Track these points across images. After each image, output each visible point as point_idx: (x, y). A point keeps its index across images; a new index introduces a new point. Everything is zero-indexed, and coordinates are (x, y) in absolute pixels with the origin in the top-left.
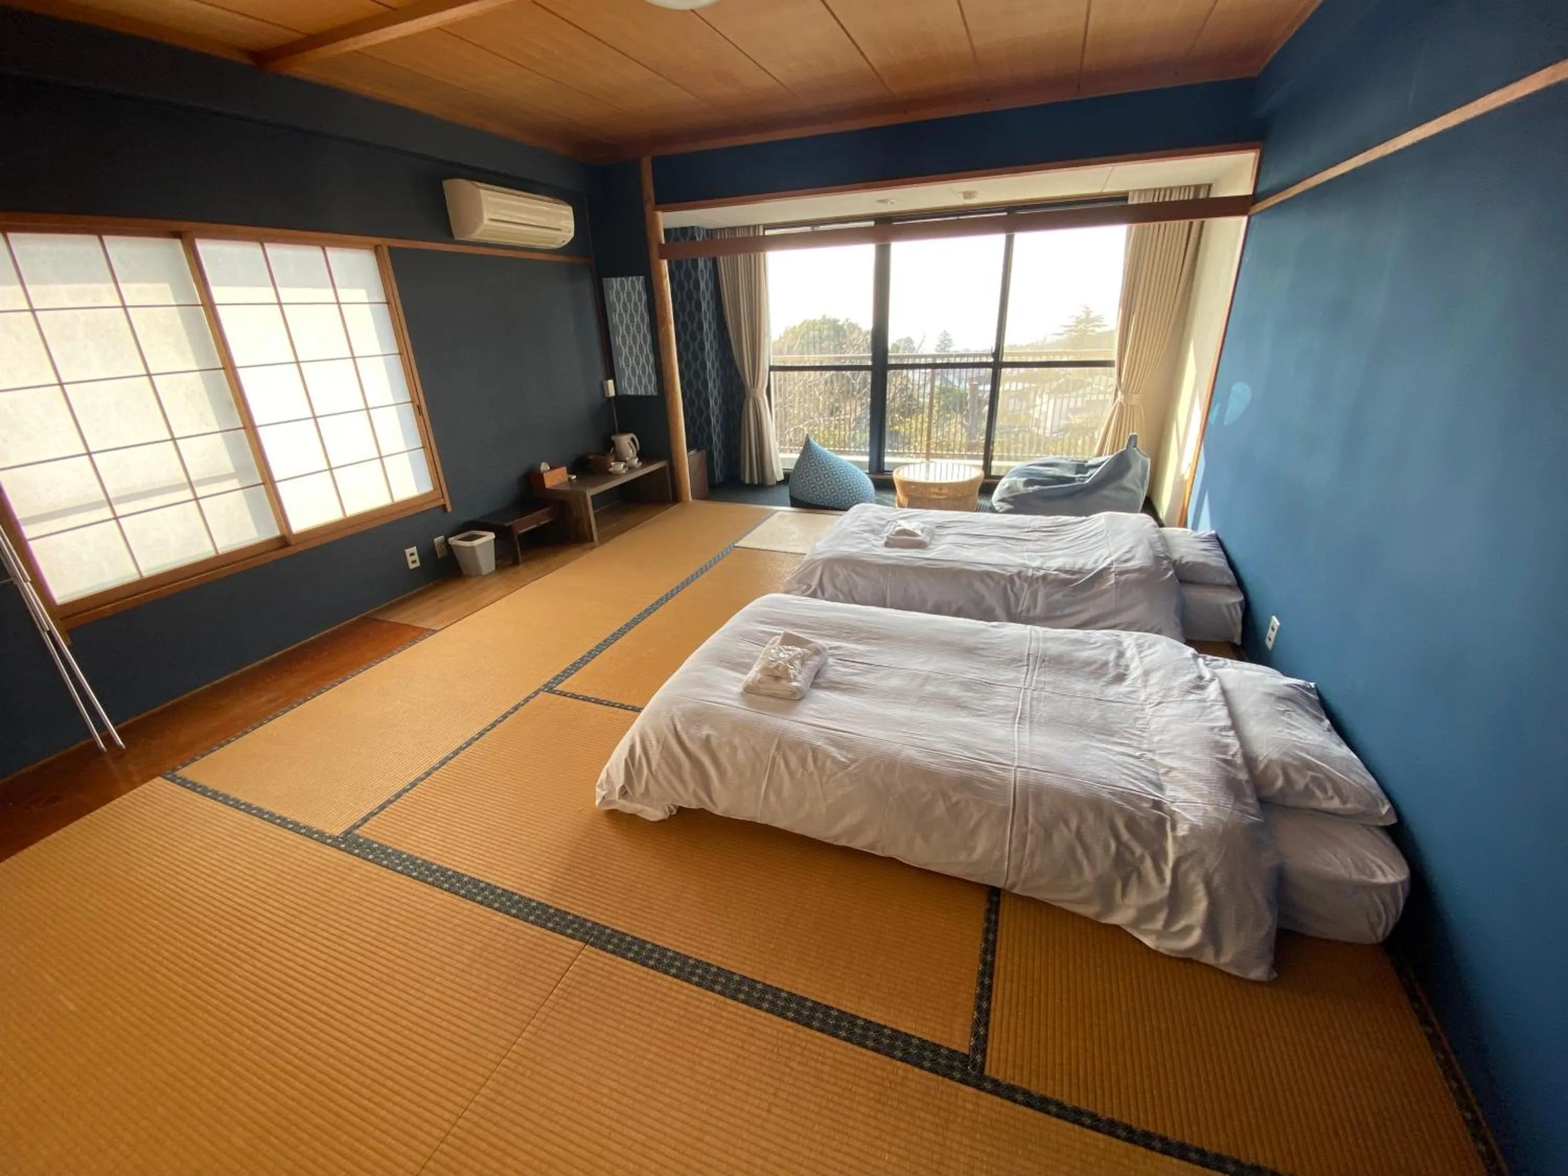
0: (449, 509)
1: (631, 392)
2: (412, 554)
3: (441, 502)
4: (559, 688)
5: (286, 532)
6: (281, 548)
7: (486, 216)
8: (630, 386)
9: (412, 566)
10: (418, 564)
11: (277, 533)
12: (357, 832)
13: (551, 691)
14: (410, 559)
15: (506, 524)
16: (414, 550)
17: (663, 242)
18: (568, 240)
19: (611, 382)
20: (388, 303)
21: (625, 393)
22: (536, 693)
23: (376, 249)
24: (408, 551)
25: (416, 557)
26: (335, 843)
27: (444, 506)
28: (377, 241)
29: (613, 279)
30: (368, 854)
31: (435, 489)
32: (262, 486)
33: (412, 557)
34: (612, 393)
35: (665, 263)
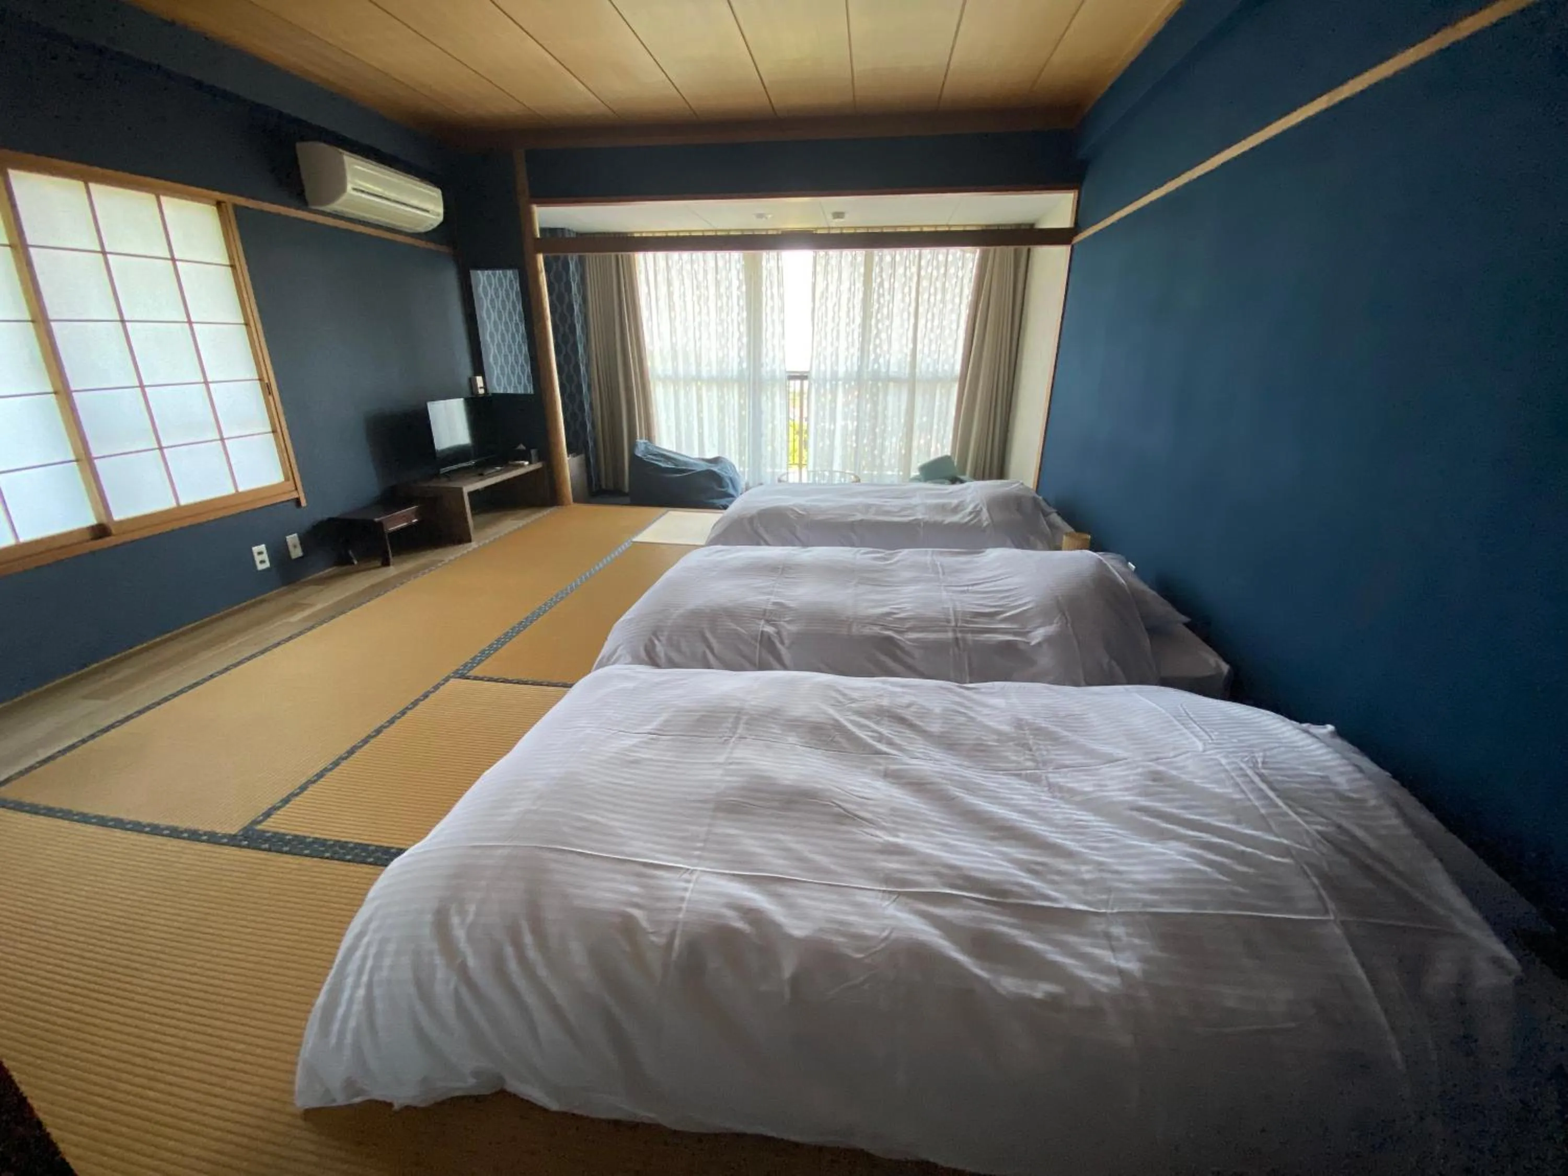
0: (304, 503)
1: (500, 390)
2: (260, 553)
3: (295, 495)
4: (471, 673)
5: (104, 520)
6: (100, 537)
7: (349, 187)
8: (499, 385)
9: (260, 567)
10: (267, 565)
11: (92, 521)
12: (259, 827)
13: (464, 677)
14: (258, 559)
15: (377, 520)
16: (262, 547)
17: (538, 236)
18: (436, 224)
19: (479, 379)
20: (233, 266)
21: (495, 392)
22: (447, 680)
23: (219, 204)
24: (256, 549)
25: (265, 556)
26: (233, 841)
27: (297, 502)
28: (218, 195)
29: (479, 272)
30: (282, 846)
31: (287, 479)
32: (75, 463)
33: (261, 556)
34: (481, 391)
35: (540, 258)
